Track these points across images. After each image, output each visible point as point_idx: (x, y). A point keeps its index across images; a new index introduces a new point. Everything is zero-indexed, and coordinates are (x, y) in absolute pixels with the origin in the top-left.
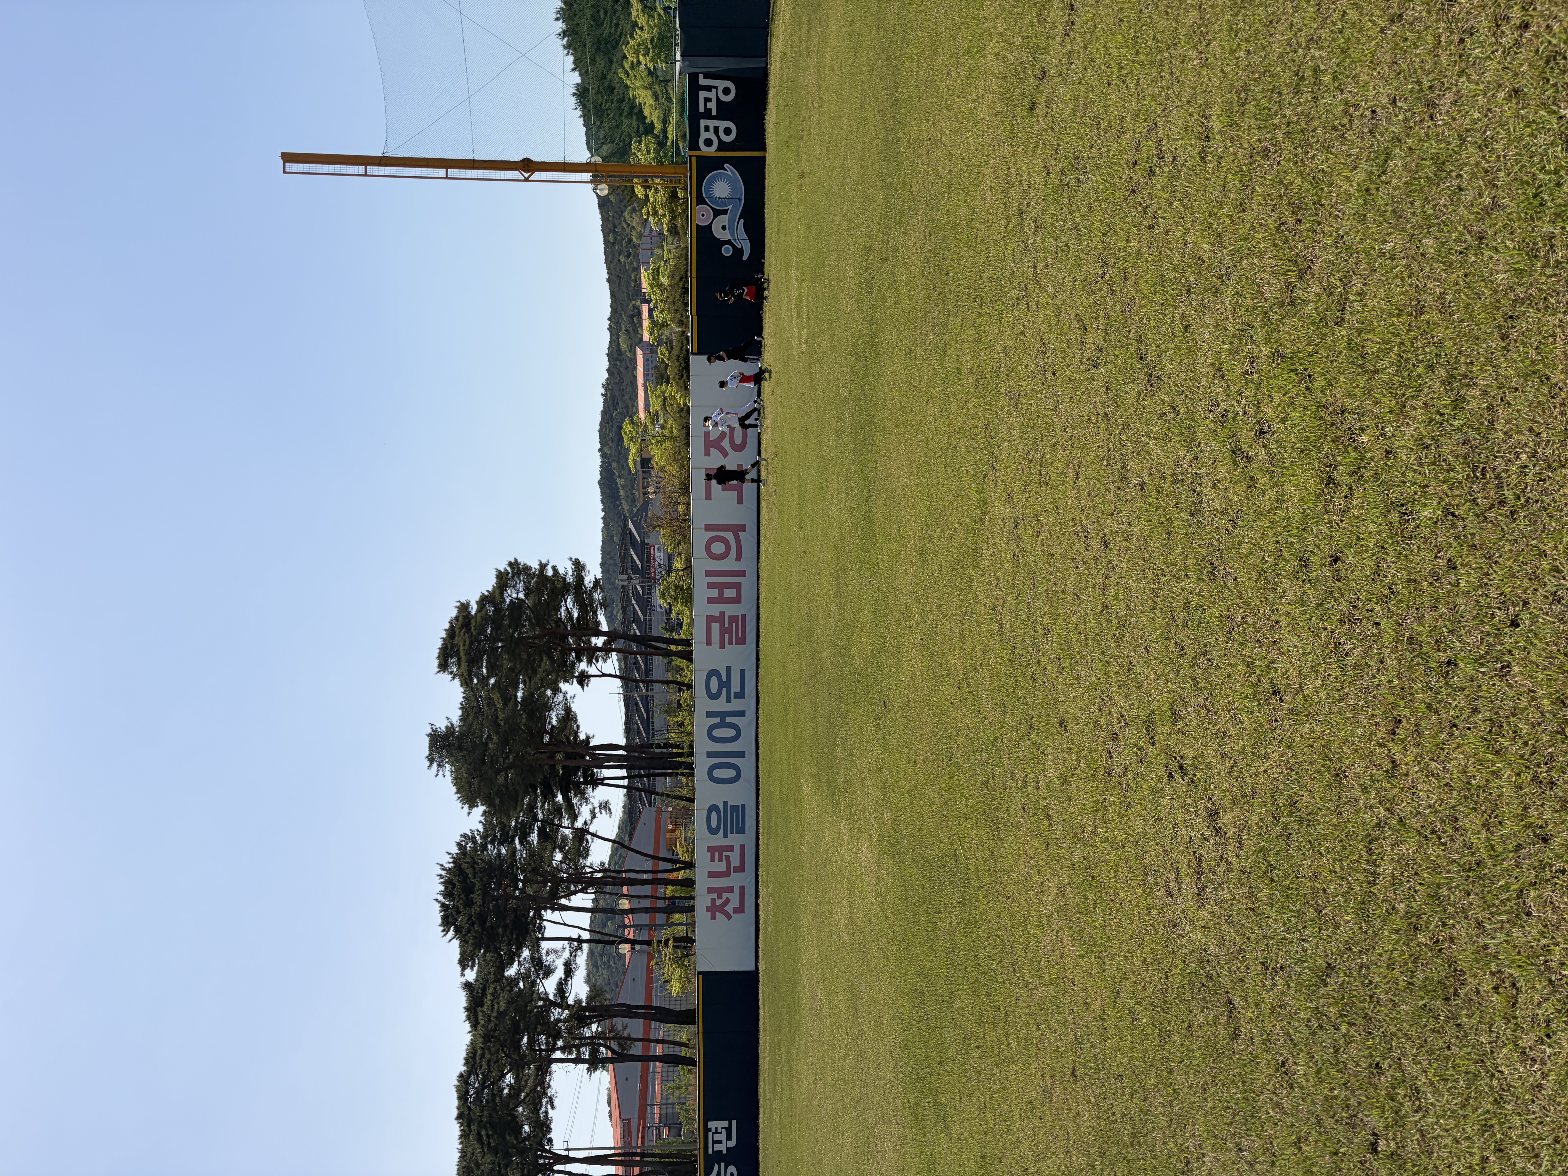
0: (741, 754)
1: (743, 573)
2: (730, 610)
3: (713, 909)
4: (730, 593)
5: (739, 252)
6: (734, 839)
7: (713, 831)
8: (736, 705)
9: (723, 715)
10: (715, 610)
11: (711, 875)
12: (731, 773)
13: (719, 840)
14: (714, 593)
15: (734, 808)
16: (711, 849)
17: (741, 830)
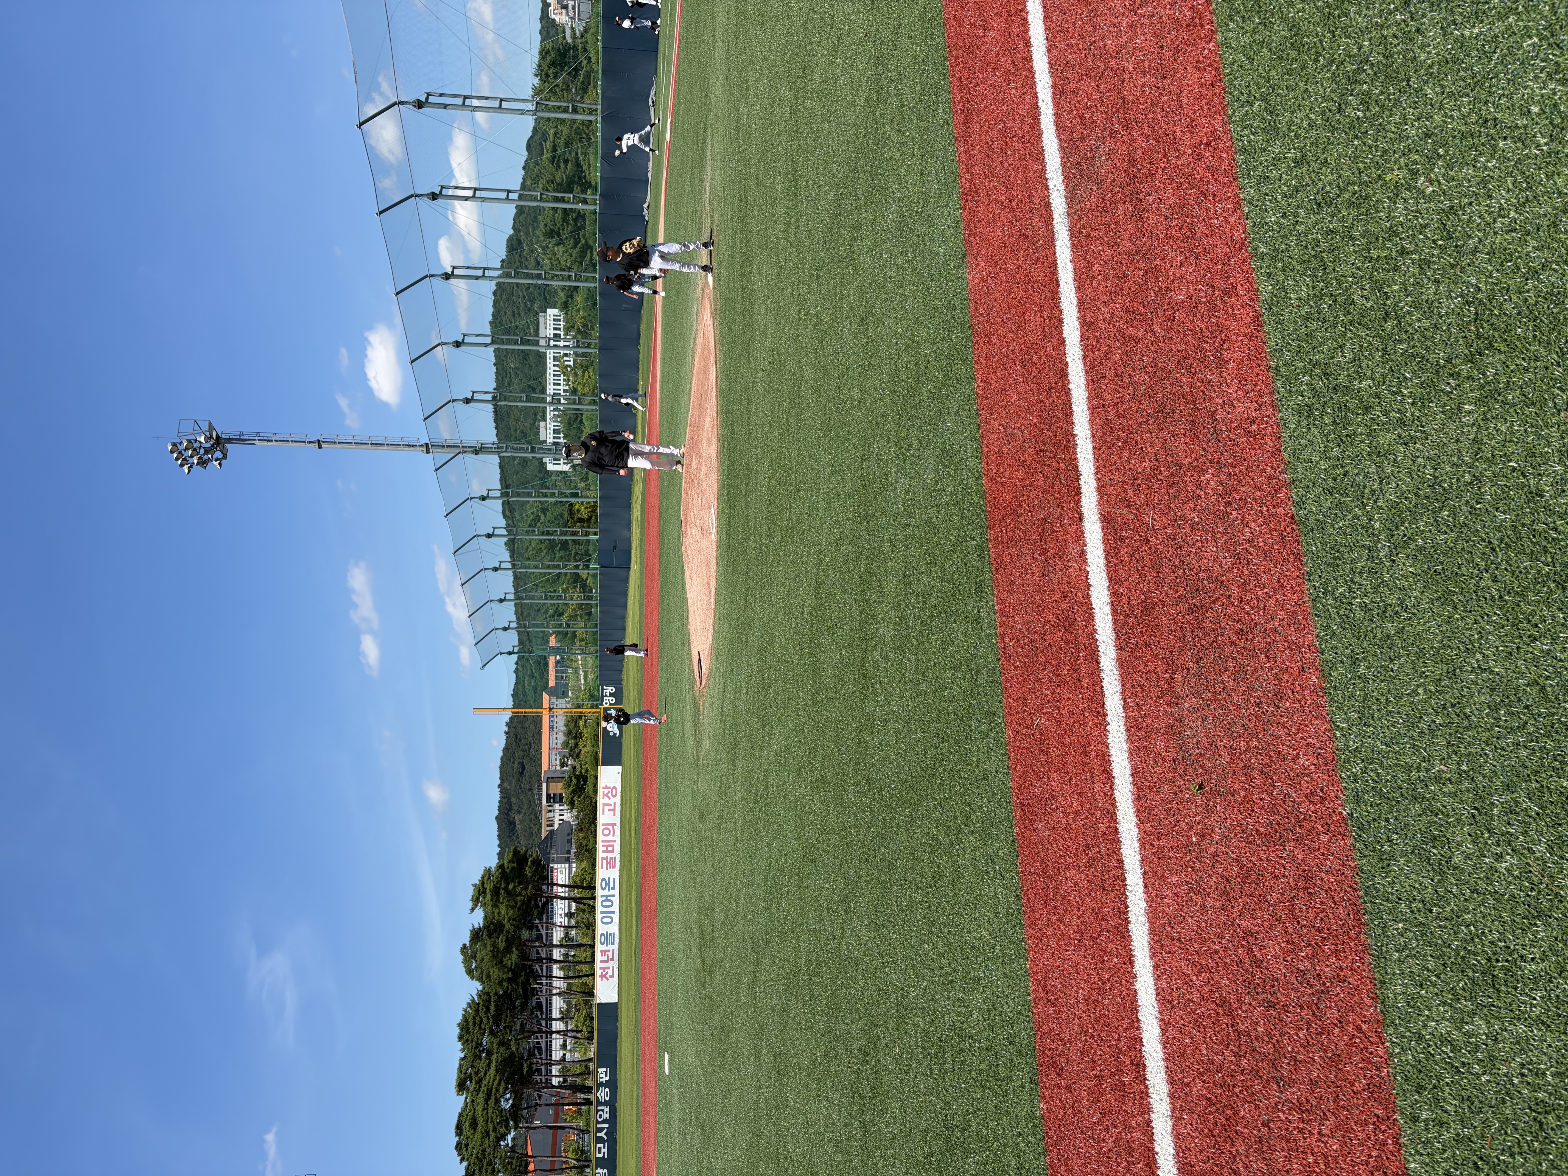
0: (613, 912)
1: (615, 841)
3: (602, 976)
4: (610, 849)
5: (615, 734)
6: (610, 947)
7: (602, 944)
8: (612, 892)
9: (607, 896)
10: (605, 855)
11: (601, 962)
12: (610, 920)
13: (604, 947)
14: (605, 849)
15: (610, 934)
16: (601, 951)
17: (613, 943)
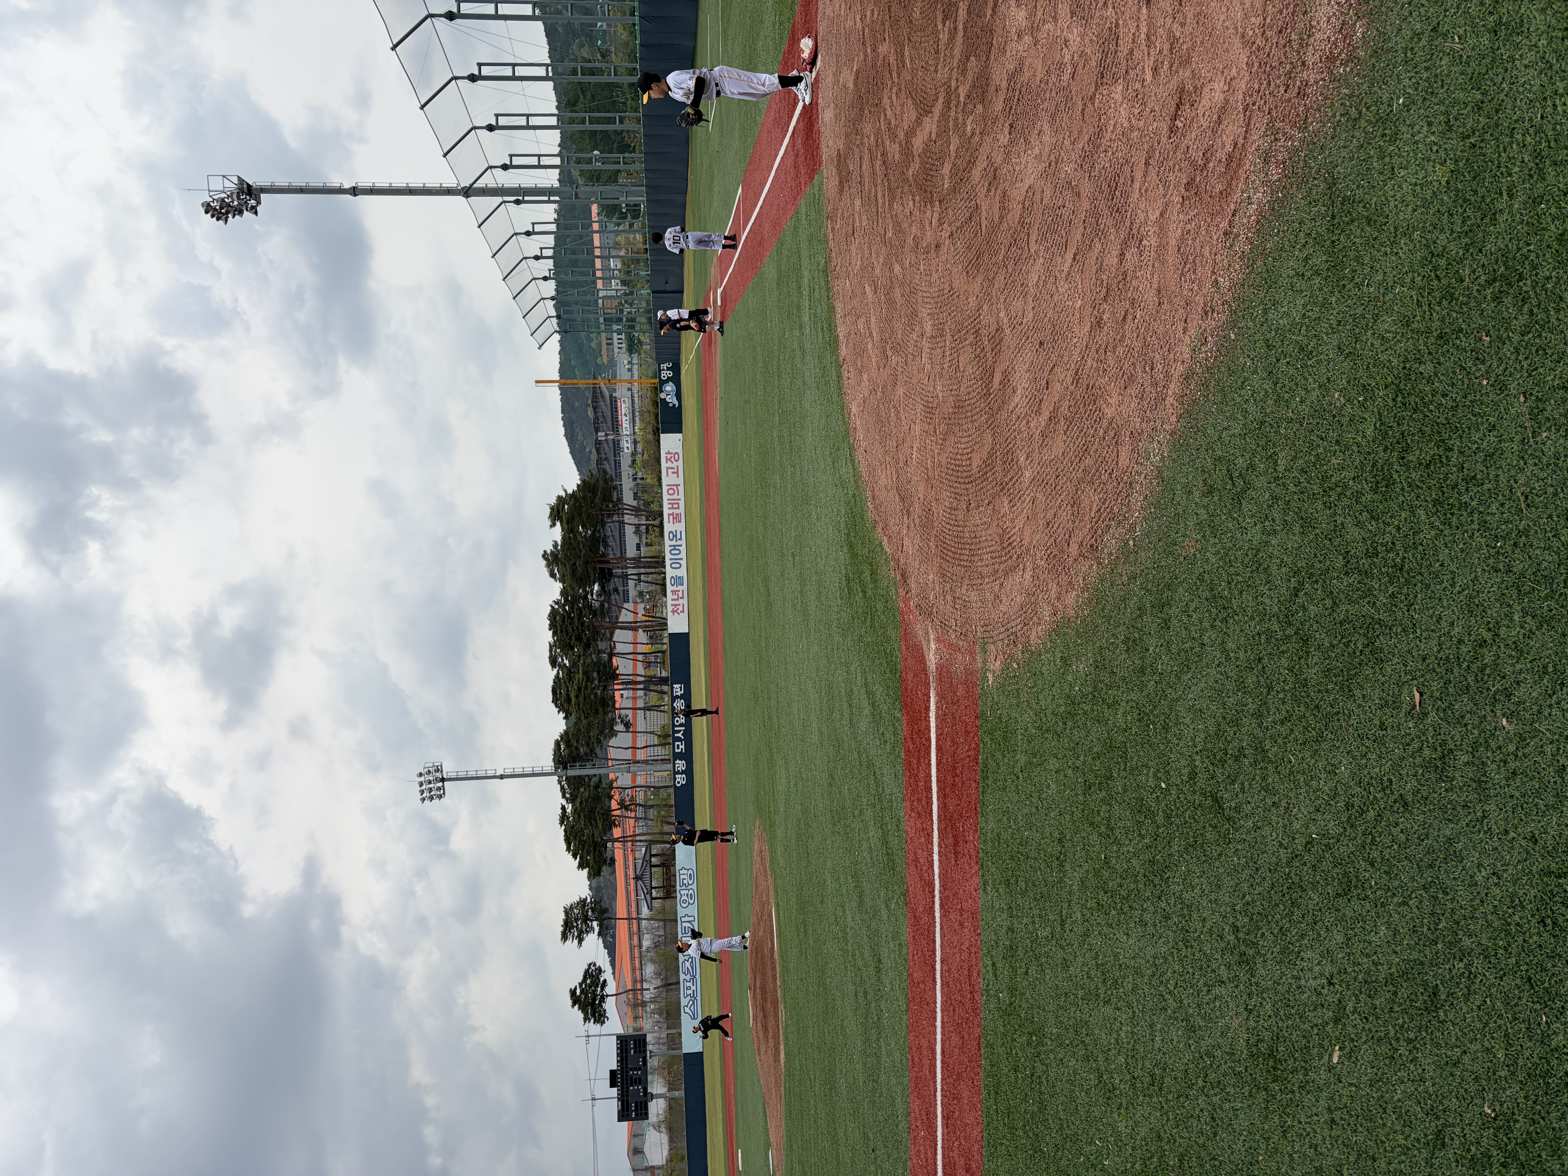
0: (681, 559)
1: (679, 499)
2: (676, 511)
3: (673, 611)
4: (675, 506)
5: (674, 405)
6: (680, 588)
7: (673, 585)
8: (679, 543)
9: (674, 546)
10: (671, 511)
11: (673, 600)
12: (678, 565)
13: (674, 588)
14: (670, 506)
15: (679, 577)
16: (672, 591)
17: (682, 585)
